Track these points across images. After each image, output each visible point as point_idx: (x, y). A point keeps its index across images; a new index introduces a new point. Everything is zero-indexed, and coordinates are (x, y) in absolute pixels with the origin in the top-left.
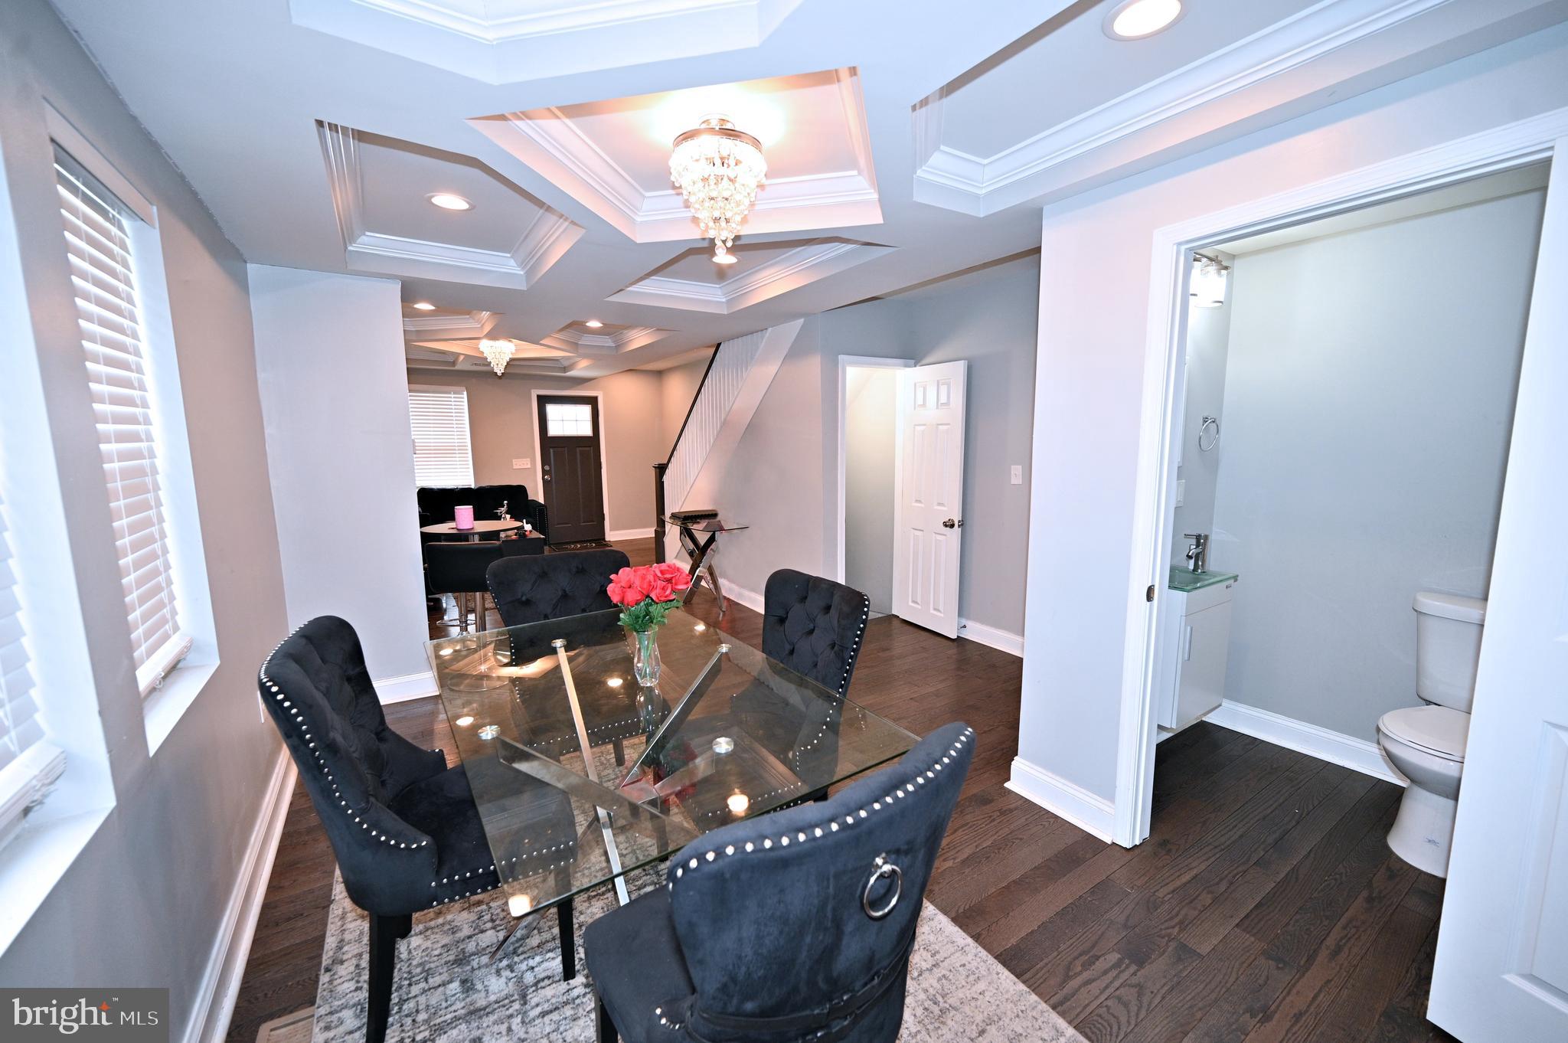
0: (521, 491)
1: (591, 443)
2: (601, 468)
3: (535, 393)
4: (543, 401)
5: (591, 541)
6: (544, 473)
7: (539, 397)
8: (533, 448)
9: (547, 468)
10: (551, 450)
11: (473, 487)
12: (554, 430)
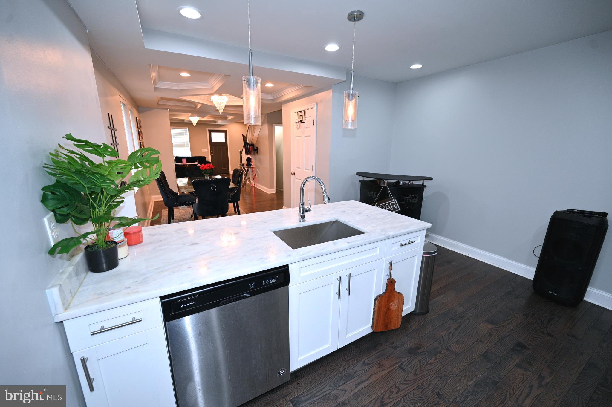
0: (204, 158)
1: (225, 145)
2: (228, 152)
3: (208, 129)
4: (210, 132)
5: (225, 174)
6: (211, 153)
7: (209, 130)
8: (208, 145)
9: (212, 151)
10: (213, 146)
11: (191, 157)
12: (214, 140)
